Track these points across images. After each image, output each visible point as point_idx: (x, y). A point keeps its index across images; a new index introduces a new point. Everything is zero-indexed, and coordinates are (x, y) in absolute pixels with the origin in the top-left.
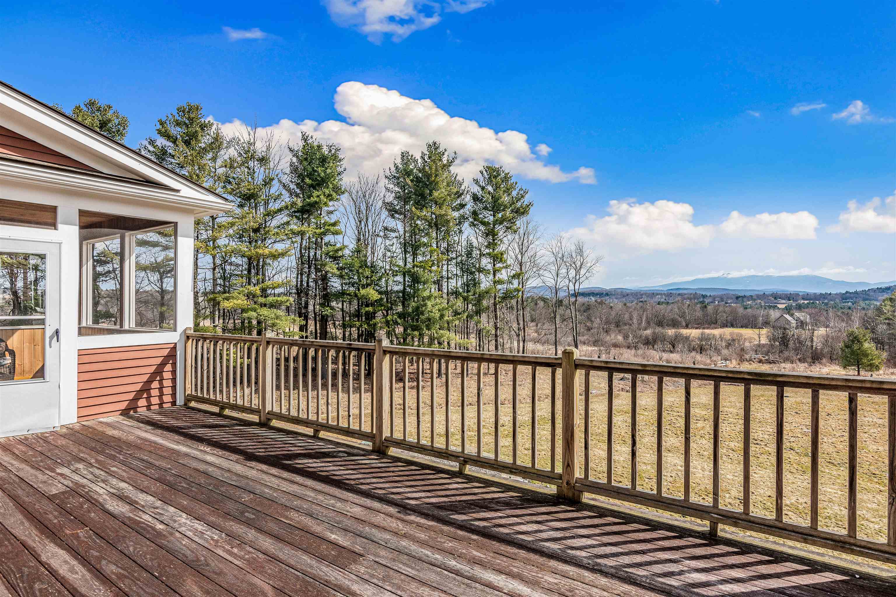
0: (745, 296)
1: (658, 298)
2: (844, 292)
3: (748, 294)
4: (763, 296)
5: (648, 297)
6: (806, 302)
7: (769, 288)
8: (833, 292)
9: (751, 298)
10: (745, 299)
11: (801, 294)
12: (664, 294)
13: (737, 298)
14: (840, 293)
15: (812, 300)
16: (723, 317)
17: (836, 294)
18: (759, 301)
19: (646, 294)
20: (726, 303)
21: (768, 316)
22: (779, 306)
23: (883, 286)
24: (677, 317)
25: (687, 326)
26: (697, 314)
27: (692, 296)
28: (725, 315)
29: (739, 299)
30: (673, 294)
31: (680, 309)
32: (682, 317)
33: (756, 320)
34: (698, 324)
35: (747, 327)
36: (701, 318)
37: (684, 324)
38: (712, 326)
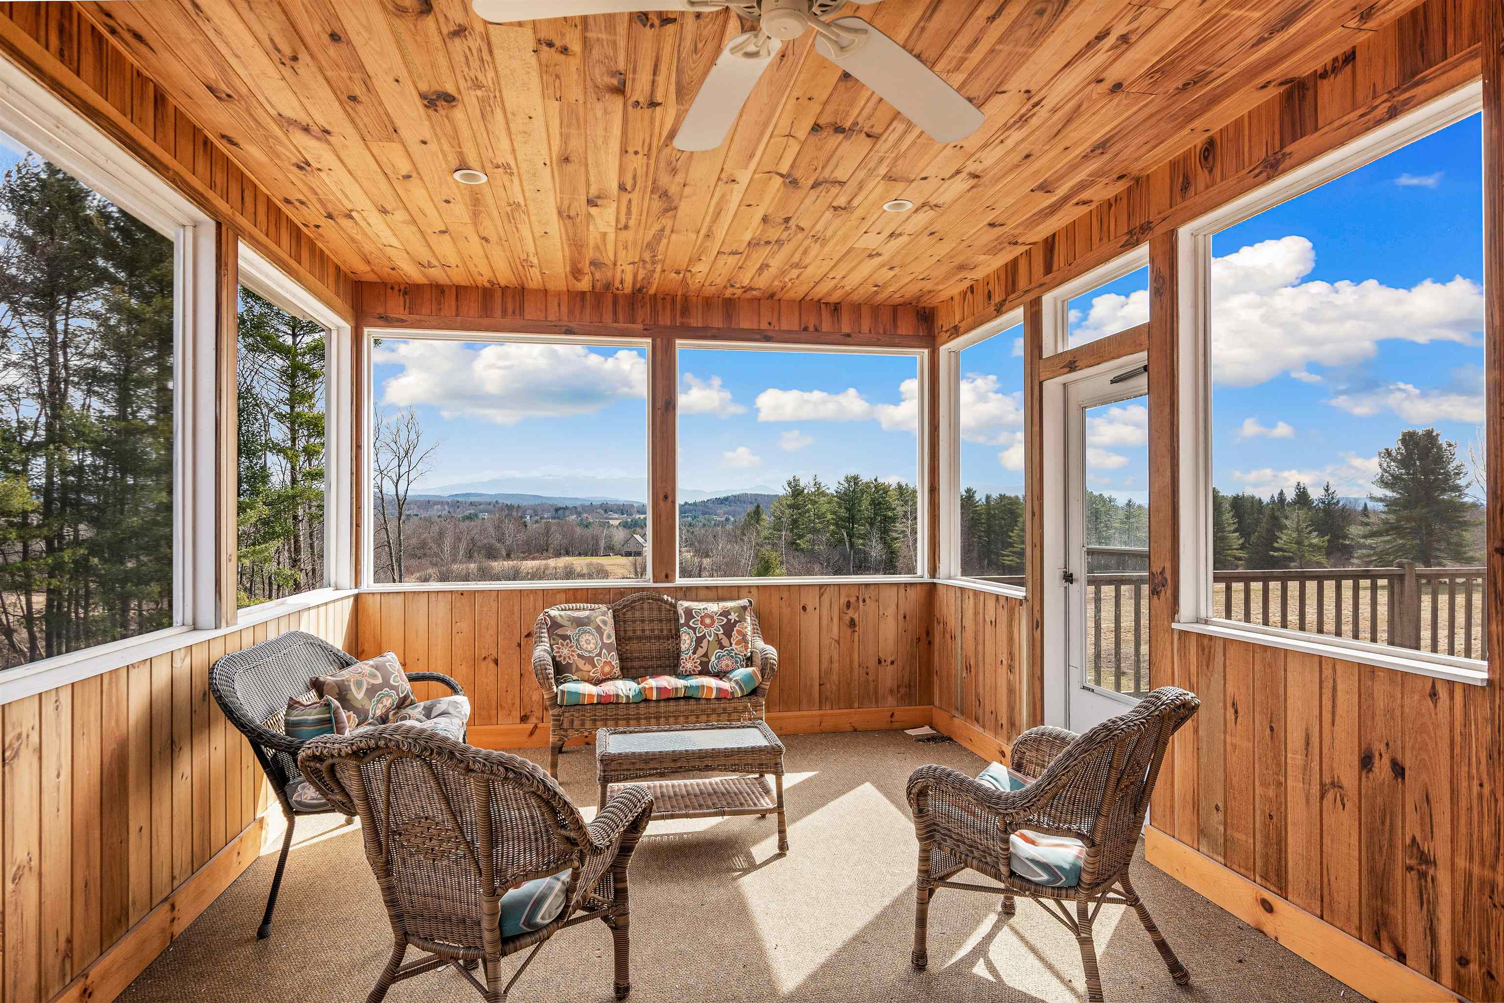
0: (566, 508)
1: (437, 510)
3: (570, 505)
4: (590, 508)
5: (419, 507)
9: (575, 510)
10: (567, 513)
12: (448, 503)
13: (557, 510)
16: (557, 539)
20: (542, 517)
22: (612, 522)
23: (722, 496)
24: (494, 541)
25: (508, 556)
26: (522, 537)
27: (491, 507)
28: (559, 536)
29: (559, 511)
30: (461, 503)
31: (498, 528)
32: (499, 541)
33: (597, 543)
34: (524, 553)
35: (586, 555)
36: (527, 543)
37: (504, 553)
38: (544, 554)
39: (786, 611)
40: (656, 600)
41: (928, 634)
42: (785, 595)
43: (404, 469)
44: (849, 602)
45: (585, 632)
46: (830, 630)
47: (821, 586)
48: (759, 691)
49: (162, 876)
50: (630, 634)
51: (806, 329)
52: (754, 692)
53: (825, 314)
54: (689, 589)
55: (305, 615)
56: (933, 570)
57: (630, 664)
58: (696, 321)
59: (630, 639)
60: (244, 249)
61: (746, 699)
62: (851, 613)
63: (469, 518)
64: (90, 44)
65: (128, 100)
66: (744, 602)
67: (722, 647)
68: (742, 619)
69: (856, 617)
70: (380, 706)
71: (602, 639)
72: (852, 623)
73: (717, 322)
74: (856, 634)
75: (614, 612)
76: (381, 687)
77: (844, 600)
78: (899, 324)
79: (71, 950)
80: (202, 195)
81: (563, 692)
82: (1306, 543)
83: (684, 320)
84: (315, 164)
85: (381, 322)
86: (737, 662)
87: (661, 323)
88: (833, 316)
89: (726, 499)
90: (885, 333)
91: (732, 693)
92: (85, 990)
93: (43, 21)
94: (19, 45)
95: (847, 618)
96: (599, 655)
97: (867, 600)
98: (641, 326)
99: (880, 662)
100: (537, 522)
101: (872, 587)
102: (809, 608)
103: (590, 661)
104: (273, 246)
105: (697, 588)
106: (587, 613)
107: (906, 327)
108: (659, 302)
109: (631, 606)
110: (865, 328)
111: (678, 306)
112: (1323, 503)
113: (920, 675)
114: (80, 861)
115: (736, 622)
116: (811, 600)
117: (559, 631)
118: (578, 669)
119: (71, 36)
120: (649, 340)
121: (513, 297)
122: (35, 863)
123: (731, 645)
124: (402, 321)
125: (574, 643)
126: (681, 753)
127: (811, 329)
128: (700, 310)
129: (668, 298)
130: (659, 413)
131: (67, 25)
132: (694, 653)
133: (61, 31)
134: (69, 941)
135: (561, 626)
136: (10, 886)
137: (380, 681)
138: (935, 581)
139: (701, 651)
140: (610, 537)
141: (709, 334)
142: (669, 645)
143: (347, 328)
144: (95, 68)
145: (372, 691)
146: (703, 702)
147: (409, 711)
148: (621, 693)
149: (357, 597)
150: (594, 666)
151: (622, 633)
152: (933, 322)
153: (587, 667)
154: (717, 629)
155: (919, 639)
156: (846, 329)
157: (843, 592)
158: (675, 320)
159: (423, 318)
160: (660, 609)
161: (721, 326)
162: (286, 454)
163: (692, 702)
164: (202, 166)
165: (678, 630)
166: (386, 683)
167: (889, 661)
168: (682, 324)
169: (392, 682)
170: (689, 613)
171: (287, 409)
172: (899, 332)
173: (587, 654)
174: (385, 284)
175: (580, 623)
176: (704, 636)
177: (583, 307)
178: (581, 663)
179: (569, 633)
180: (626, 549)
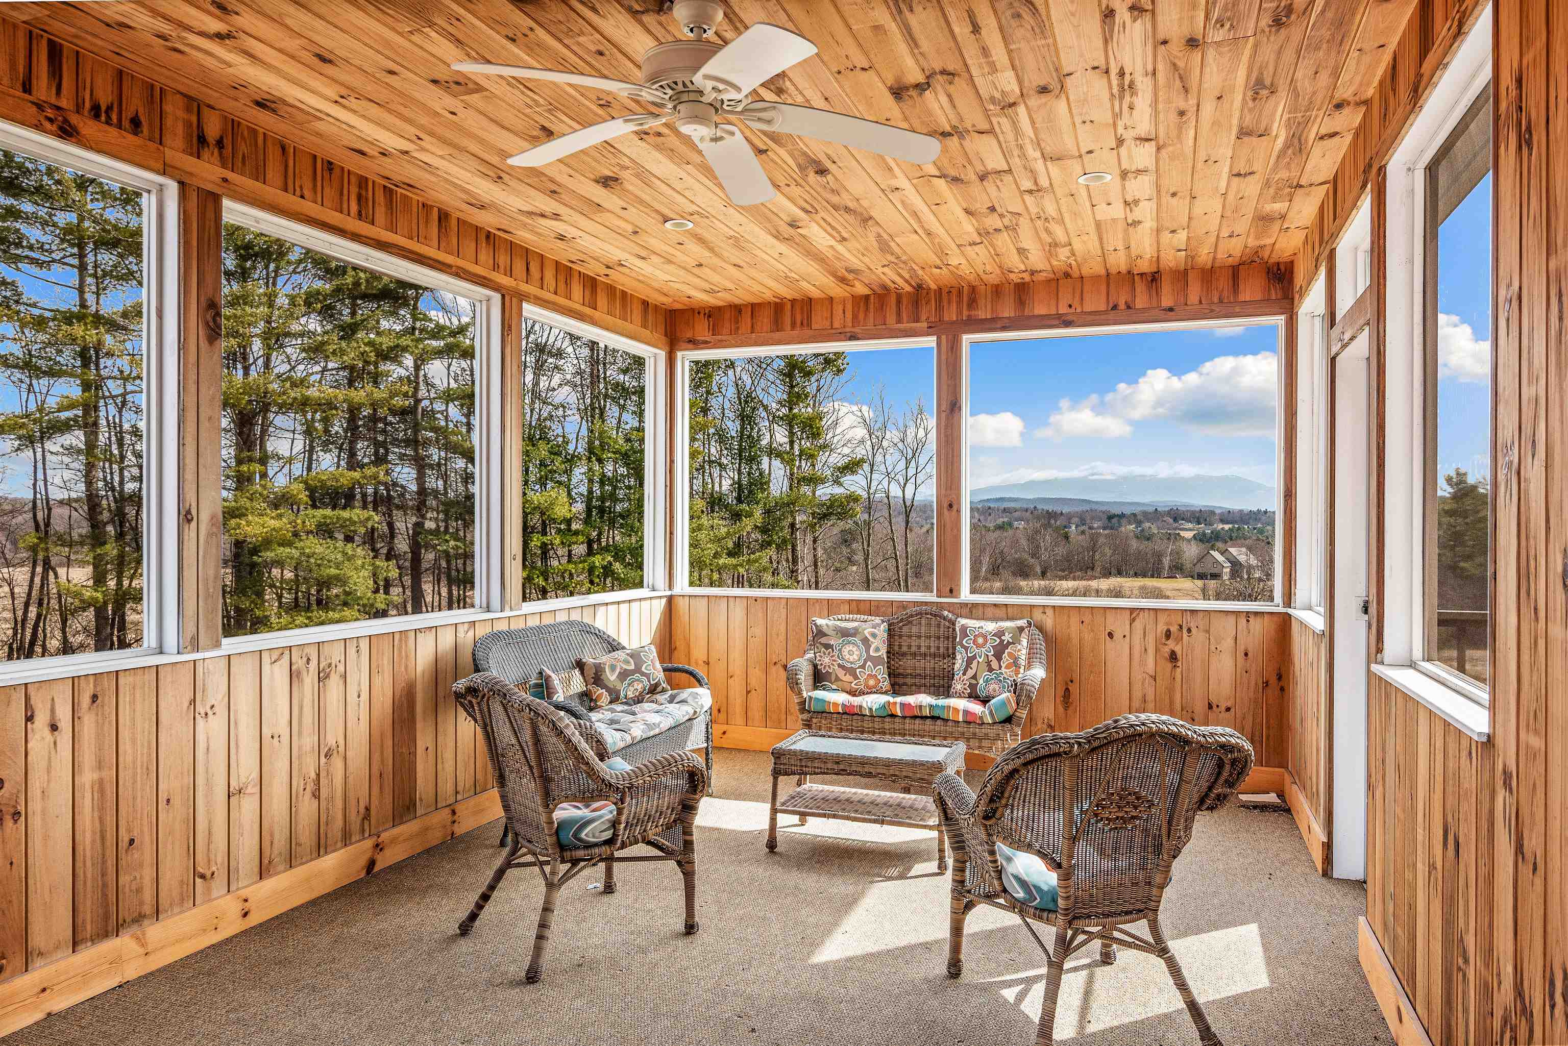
0: (1122, 516)
3: (1128, 511)
4: (1155, 515)
6: (1227, 527)
7: (1165, 500)
9: (1134, 518)
10: (1124, 521)
11: (1218, 511)
12: (978, 510)
13: (1110, 517)
15: (1236, 522)
16: (1104, 556)
18: (1148, 524)
20: (1091, 528)
22: (1183, 534)
24: (1026, 556)
25: (1043, 574)
26: (1061, 550)
27: (1028, 513)
28: (1108, 552)
29: (1113, 519)
30: (993, 509)
31: (1031, 539)
32: (1033, 555)
33: (1160, 561)
34: (1063, 571)
35: (1144, 576)
36: (1068, 559)
37: (1038, 570)
38: (1090, 573)
39: (1088, 637)
40: (935, 616)
41: (1280, 677)
42: (1087, 618)
43: (912, 471)
44: (1168, 631)
45: (849, 643)
46: (1143, 663)
47: (1132, 610)
48: (1014, 720)
49: (447, 788)
50: (904, 649)
51: (1115, 307)
52: (1009, 720)
53: (1140, 287)
54: (975, 605)
55: (601, 610)
56: (1288, 599)
57: (901, 681)
58: (983, 313)
59: (904, 654)
60: (529, 310)
61: (999, 727)
62: (1171, 644)
63: (1000, 527)
64: (382, 199)
65: (415, 227)
66: (1022, 623)
67: (991, 670)
68: (1015, 641)
69: (1178, 649)
70: (632, 689)
71: (868, 651)
72: (1173, 657)
73: (1007, 311)
74: (1179, 670)
75: (890, 625)
76: (633, 672)
77: (1162, 628)
78: (1241, 287)
79: (369, 815)
80: (485, 278)
81: (811, 698)
83: (973, 313)
84: (569, 236)
85: (691, 346)
86: (1004, 687)
87: (946, 318)
88: (1149, 288)
90: (1221, 301)
91: (981, 718)
92: (377, 845)
93: (346, 198)
94: (328, 220)
95: (1166, 650)
96: (863, 667)
97: (1194, 630)
98: (925, 325)
99: (1210, 706)
100: (1083, 532)
101: (1201, 615)
102: (1118, 635)
103: (852, 672)
104: (561, 301)
105: (984, 605)
106: (855, 624)
107: (1251, 290)
108: (944, 295)
109: (908, 621)
110: (1193, 298)
111: (965, 299)
113: (1268, 728)
114: (376, 756)
115: (1009, 643)
116: (1120, 626)
117: (824, 640)
118: (838, 679)
119: (367, 199)
120: (935, 338)
121: (802, 309)
122: (342, 749)
123: (1000, 667)
124: (706, 342)
125: (836, 653)
126: (844, 756)
127: (1122, 306)
128: (989, 299)
129: (954, 292)
130: (943, 415)
131: (364, 193)
132: (964, 674)
133: (359, 197)
134: (367, 809)
135: (825, 635)
136: (323, 760)
137: (633, 667)
138: (1290, 611)
139: (970, 673)
140: (1178, 553)
141: (999, 326)
142: (943, 664)
143: (662, 354)
144: (386, 214)
145: (624, 675)
146: (950, 723)
147: (658, 697)
148: (864, 705)
149: (670, 599)
150: (856, 678)
151: (896, 648)
152: (1291, 281)
153: (848, 678)
154: (988, 650)
155: (1266, 684)
156: (1166, 302)
157: (1162, 618)
158: (961, 313)
159: (724, 338)
160: (939, 626)
161: (1012, 315)
162: (782, 459)
163: (939, 722)
164: (485, 255)
165: (954, 648)
166: (638, 670)
167: (1223, 708)
168: (969, 316)
169: (643, 669)
170: (964, 629)
171: (785, 411)
172: (1242, 298)
173: (849, 665)
174: (693, 310)
175: (845, 633)
176: (974, 657)
177: (867, 310)
178: (841, 673)
179: (832, 642)
180: (1198, 569)
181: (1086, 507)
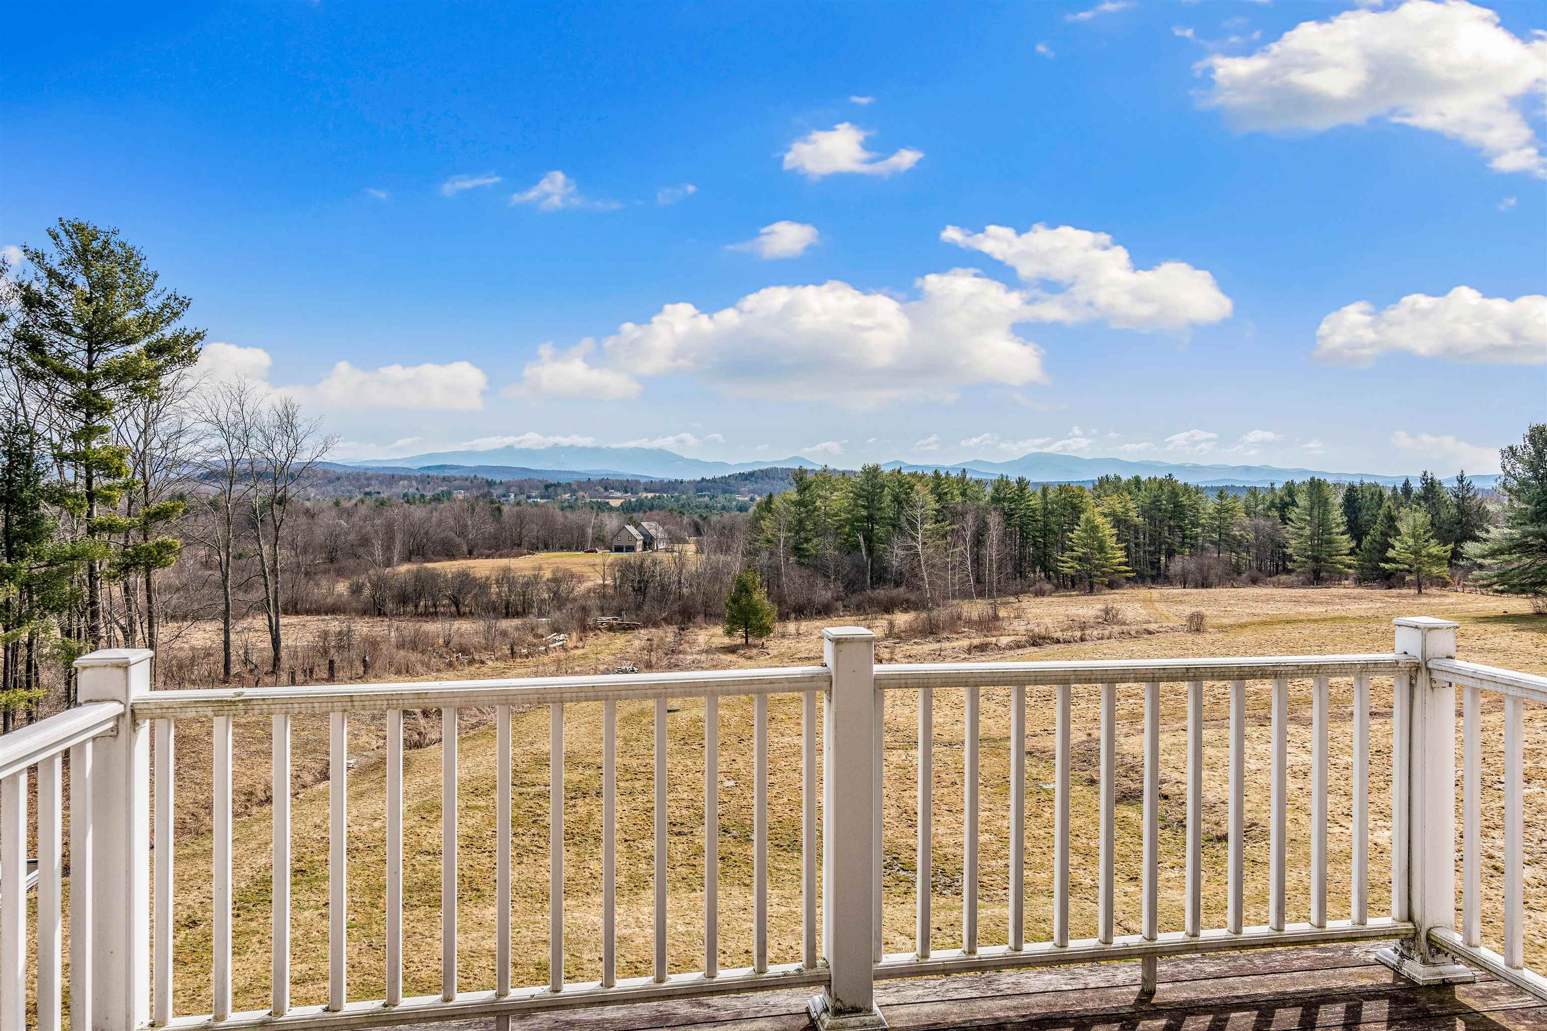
0: (559, 484)
1: (401, 488)
2: (699, 479)
3: (563, 481)
4: (587, 485)
5: (381, 483)
6: (649, 496)
7: (596, 470)
8: (686, 479)
9: (568, 487)
10: (559, 490)
11: (642, 481)
12: (416, 478)
13: (547, 487)
14: (694, 481)
16: (533, 530)
17: (689, 482)
18: (581, 493)
19: (377, 477)
20: (529, 497)
21: (601, 526)
22: (610, 504)
23: (746, 470)
24: (453, 535)
25: (470, 553)
26: (490, 528)
27: (468, 483)
29: (549, 489)
30: (433, 477)
32: (462, 533)
33: (585, 535)
34: (490, 548)
35: (568, 550)
37: (465, 549)
38: (515, 550)
63: (437, 498)
82: (1424, 553)
89: (752, 474)
112: (1457, 496)
140: (603, 525)
180: (616, 543)
181: (525, 477)
